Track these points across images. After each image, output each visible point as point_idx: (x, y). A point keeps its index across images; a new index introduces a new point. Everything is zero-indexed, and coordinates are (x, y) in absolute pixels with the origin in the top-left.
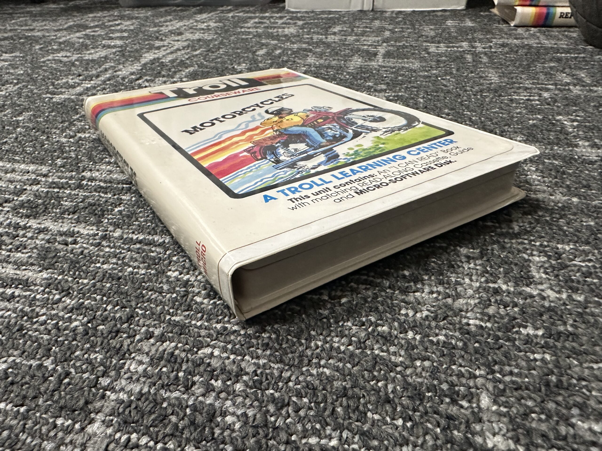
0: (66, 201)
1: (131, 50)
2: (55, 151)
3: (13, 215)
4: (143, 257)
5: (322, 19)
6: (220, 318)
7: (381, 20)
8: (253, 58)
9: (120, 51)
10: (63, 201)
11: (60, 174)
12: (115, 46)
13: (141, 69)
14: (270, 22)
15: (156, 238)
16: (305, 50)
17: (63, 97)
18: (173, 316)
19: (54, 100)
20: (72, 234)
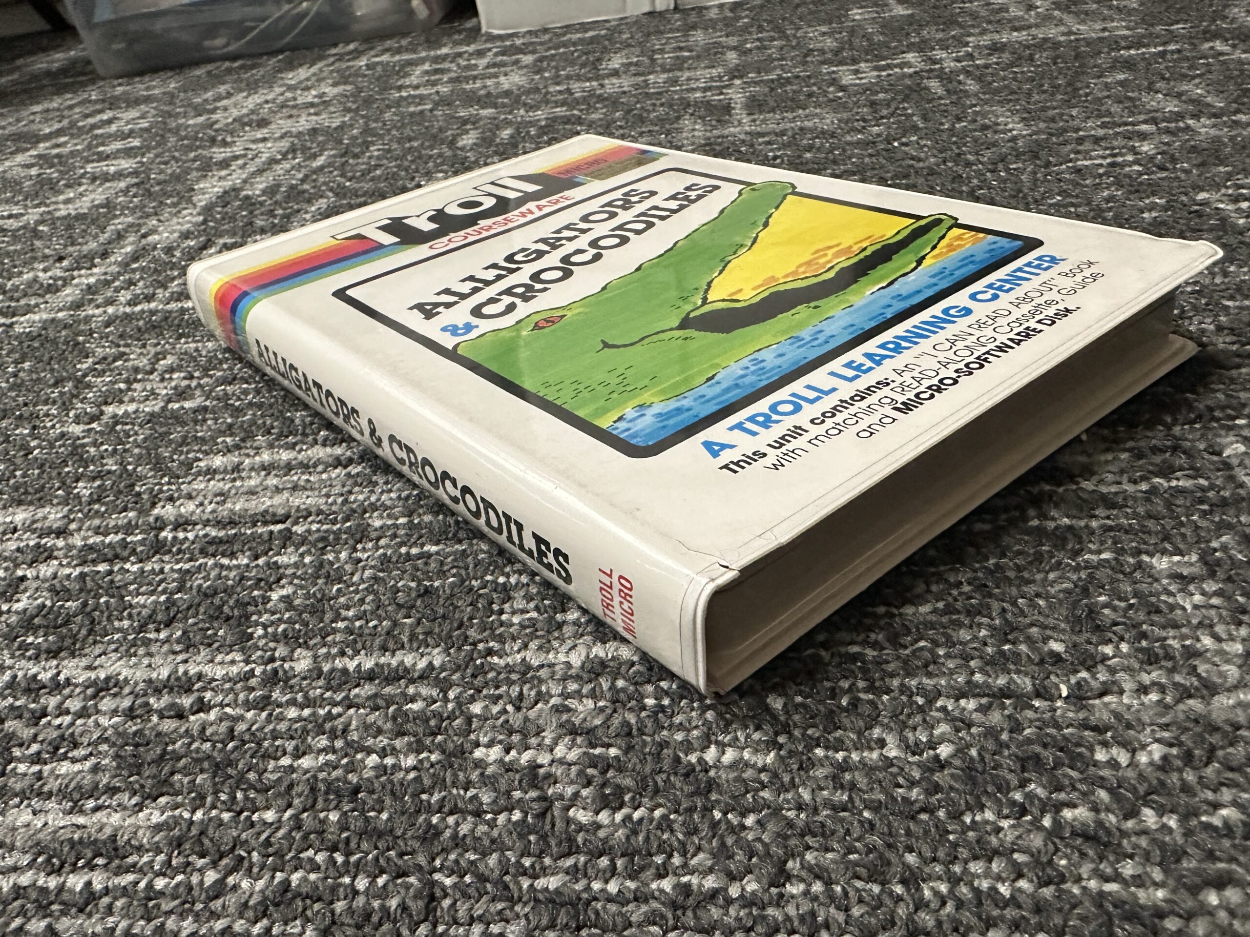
0: (138, 594)
1: (162, 177)
2: (65, 463)
3: (13, 656)
4: (394, 719)
5: (574, 44)
6: (659, 859)
7: (706, 29)
8: (455, 156)
9: (137, 185)
10: (130, 593)
11: (97, 522)
12: (119, 175)
13: (205, 222)
14: (458, 65)
15: (409, 660)
16: (567, 120)
17: (36, 317)
18: (535, 877)
19: (18, 329)
20: (185, 685)
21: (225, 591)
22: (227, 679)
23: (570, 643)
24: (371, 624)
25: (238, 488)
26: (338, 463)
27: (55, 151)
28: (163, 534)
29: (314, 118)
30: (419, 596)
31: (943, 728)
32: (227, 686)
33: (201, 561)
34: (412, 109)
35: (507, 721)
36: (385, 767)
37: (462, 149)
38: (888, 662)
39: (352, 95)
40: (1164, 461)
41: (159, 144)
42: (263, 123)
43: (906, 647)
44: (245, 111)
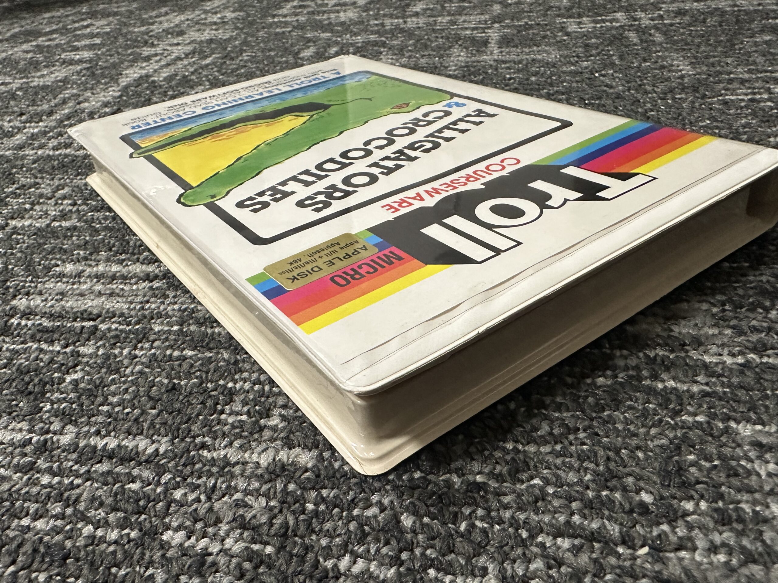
21: (36, 370)
22: (12, 443)
23: (264, 445)
24: (126, 411)
25: (74, 290)
26: (148, 278)
27: (47, 43)
28: (12, 320)
29: (214, 32)
30: (167, 391)
31: (538, 565)
32: (10, 449)
33: (30, 344)
34: (278, 30)
35: (196, 510)
36: (94, 537)
37: (302, 59)
38: (505, 494)
39: (243, 19)
40: (759, 341)
41: (111, 44)
42: (181, 33)
43: (523, 482)
44: (172, 25)
